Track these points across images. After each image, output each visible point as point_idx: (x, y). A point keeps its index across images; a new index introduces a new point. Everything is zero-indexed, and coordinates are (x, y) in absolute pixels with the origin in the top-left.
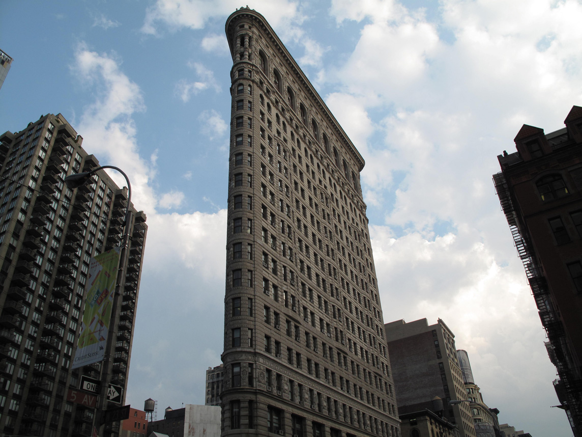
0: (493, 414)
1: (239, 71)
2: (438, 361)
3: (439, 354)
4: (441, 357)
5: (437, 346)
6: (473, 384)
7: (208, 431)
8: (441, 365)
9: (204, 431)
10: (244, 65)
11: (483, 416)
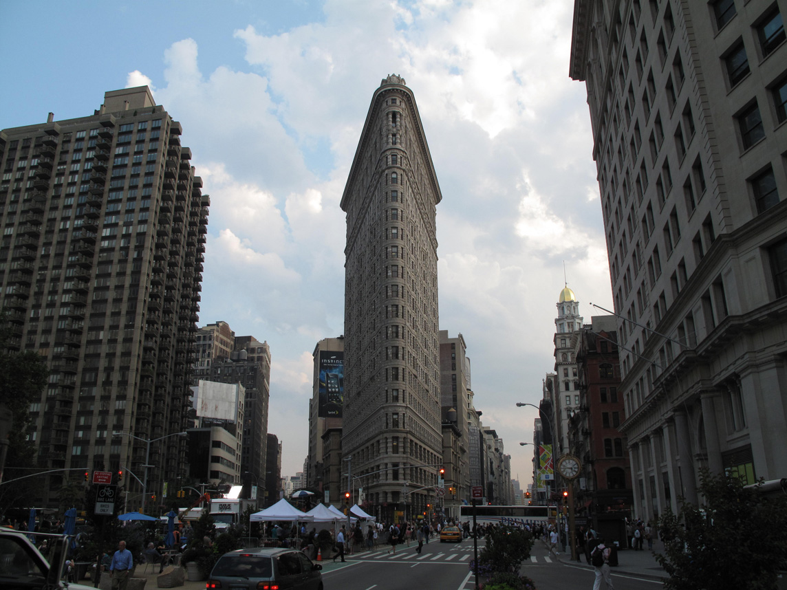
0: (477, 415)
1: (392, 155)
2: (452, 372)
3: (454, 367)
4: (455, 370)
5: (454, 358)
6: (470, 390)
7: (220, 408)
8: (454, 376)
9: (216, 407)
10: (398, 151)
11: (472, 420)
